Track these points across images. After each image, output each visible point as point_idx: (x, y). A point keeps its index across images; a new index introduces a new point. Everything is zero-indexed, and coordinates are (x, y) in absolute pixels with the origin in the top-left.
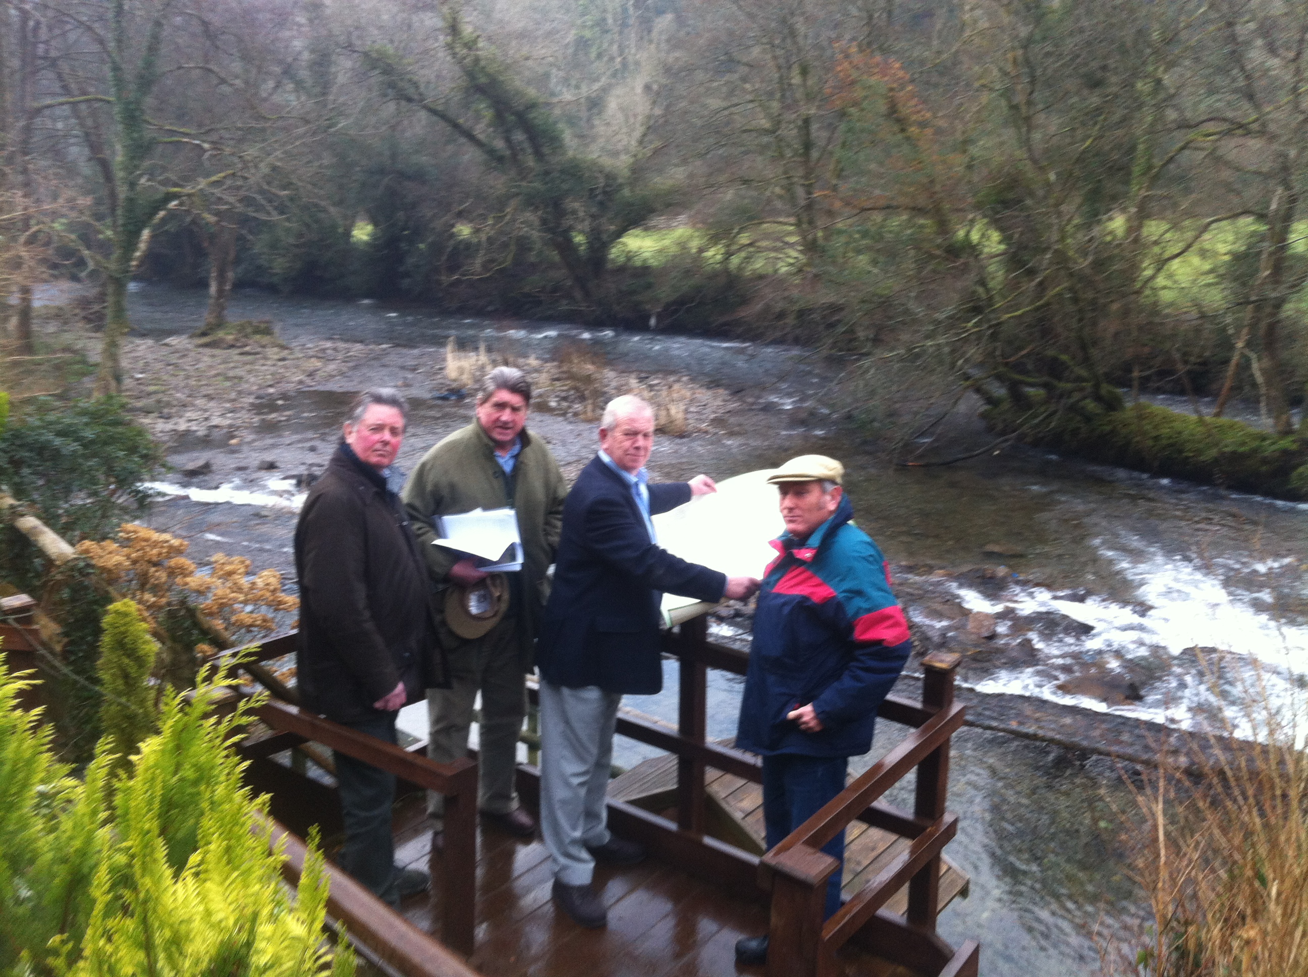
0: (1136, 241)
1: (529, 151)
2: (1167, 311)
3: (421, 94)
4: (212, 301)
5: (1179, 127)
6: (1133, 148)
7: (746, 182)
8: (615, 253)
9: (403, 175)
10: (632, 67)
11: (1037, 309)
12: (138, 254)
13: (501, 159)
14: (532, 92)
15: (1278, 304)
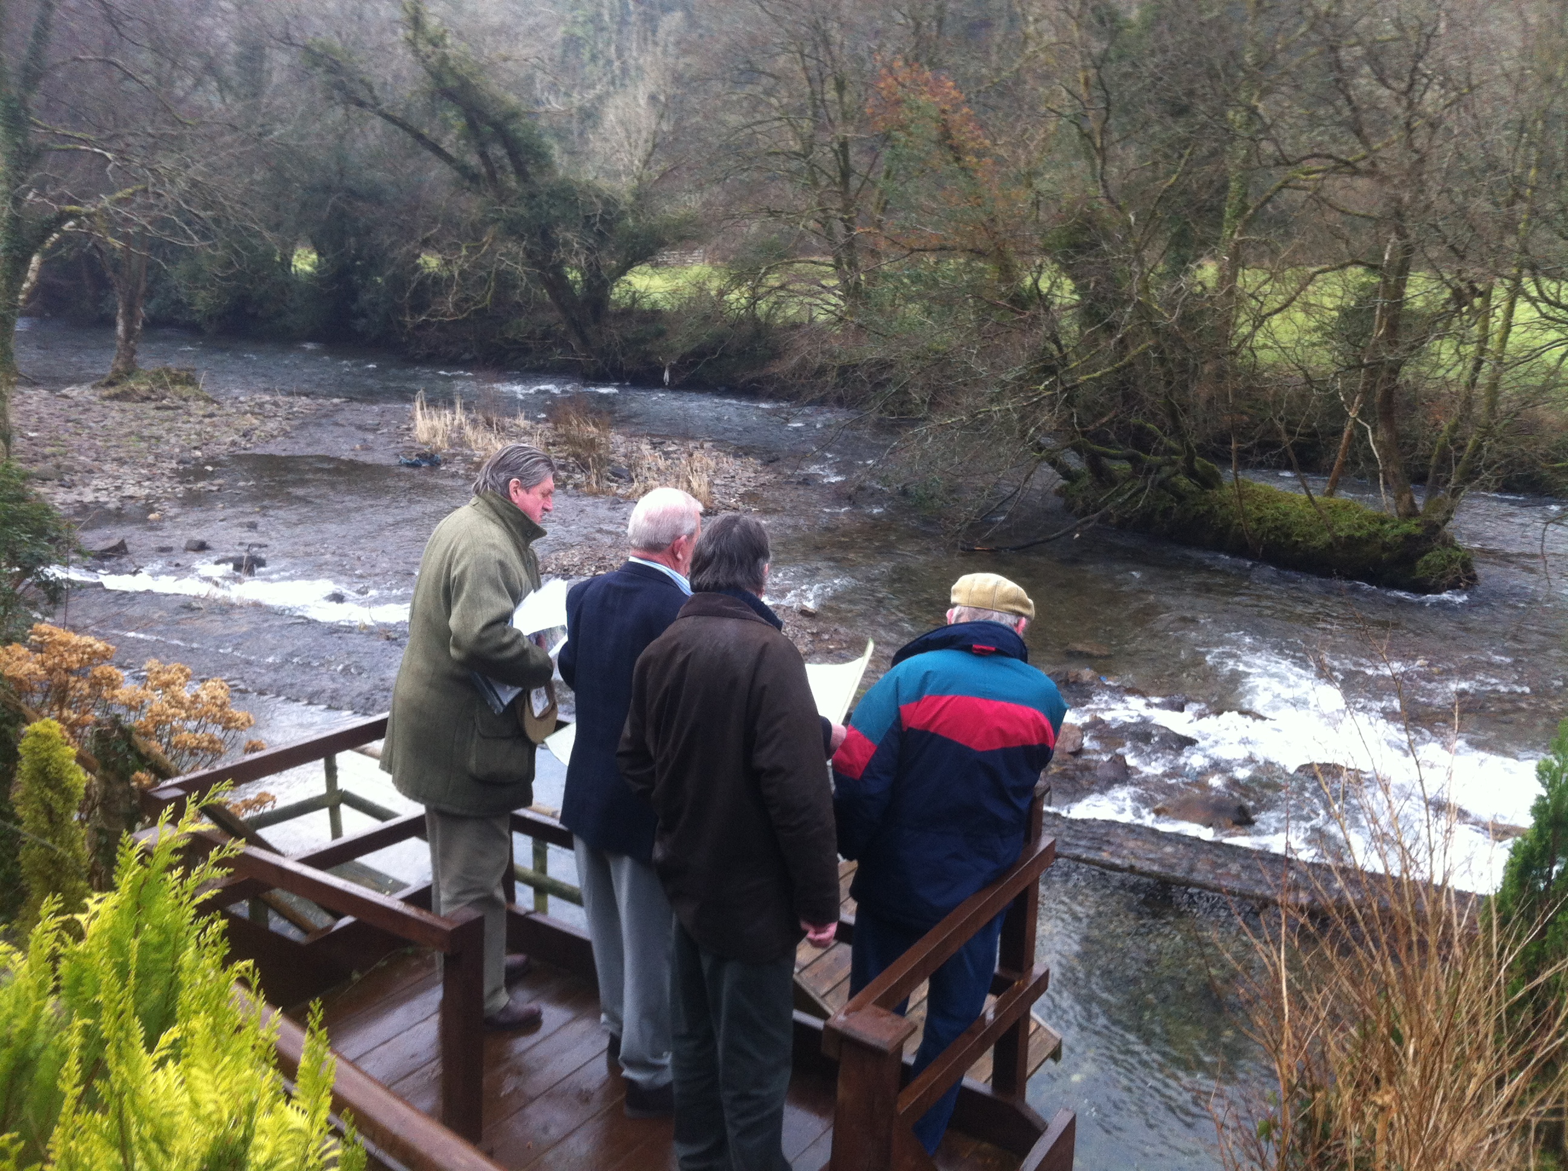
0: (1230, 293)
1: (510, 169)
2: (1266, 375)
3: (375, 98)
4: (119, 343)
5: (1278, 164)
6: (1225, 187)
7: (772, 213)
8: (617, 292)
9: (353, 194)
10: (633, 73)
11: (1118, 371)
12: (26, 285)
13: (474, 178)
14: (512, 99)
15: (1395, 369)
